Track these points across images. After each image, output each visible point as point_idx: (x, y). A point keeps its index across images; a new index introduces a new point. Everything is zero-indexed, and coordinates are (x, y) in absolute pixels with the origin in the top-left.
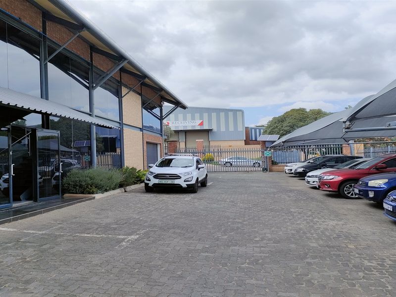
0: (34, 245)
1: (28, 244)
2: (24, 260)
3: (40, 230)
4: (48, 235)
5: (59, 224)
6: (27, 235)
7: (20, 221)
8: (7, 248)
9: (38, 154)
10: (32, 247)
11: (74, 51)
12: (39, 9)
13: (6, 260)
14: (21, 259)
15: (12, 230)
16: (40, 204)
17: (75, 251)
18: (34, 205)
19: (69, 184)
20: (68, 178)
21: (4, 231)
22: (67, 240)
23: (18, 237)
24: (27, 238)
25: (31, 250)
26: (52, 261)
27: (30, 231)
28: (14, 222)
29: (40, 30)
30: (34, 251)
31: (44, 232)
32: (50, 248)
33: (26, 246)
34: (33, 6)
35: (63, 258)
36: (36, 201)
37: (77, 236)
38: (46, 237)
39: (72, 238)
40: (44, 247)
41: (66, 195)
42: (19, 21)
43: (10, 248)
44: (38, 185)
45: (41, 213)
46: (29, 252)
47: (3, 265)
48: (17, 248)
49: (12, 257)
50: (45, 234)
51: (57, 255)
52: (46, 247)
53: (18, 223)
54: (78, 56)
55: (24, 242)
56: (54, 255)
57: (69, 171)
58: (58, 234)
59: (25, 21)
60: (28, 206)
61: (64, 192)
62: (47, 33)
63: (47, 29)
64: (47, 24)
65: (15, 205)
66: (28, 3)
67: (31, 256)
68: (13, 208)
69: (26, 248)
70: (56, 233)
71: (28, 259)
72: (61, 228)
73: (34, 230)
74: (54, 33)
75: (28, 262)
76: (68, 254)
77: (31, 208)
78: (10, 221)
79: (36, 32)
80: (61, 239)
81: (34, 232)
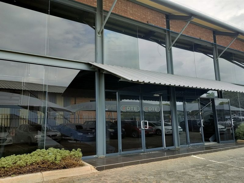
0: (214, 169)
1: (210, 168)
2: (206, 178)
3: (219, 161)
4: (224, 165)
5: (231, 159)
6: (211, 163)
7: (208, 154)
8: (198, 169)
9: (216, 113)
10: (212, 170)
11: (236, 49)
12: (211, 30)
13: (197, 175)
14: (205, 177)
15: (202, 159)
16: (221, 144)
17: (239, 178)
18: (217, 145)
19: (240, 133)
20: (239, 129)
21: (198, 159)
22: (235, 170)
23: (205, 163)
24: (211, 165)
25: (211, 172)
26: (223, 181)
27: (213, 161)
28: (204, 154)
29: (212, 42)
30: (213, 173)
31: (221, 163)
32: (223, 173)
33: (209, 169)
34: (207, 29)
35: (231, 181)
36: (219, 142)
37: (242, 168)
38: (222, 166)
39: (238, 169)
40: (219, 172)
41: (239, 141)
42: (200, 40)
43: (200, 169)
44: (219, 133)
45: (220, 150)
46: (210, 173)
47: (195, 178)
48: (204, 170)
49: (200, 175)
50: (221, 164)
51: (226, 178)
52: (221, 172)
53: (207, 155)
54: (238, 51)
55: (208, 167)
56: (225, 178)
57: (239, 125)
58: (229, 165)
59: (203, 39)
60: (214, 145)
61: (236, 138)
62: (217, 42)
63: (217, 40)
64: (216, 37)
65: (207, 144)
66: (204, 29)
67: (211, 176)
68: (205, 146)
69: (209, 170)
70: (228, 164)
71: (209, 178)
72: (232, 161)
73: (215, 160)
74: (221, 41)
75: (209, 179)
76: (234, 179)
77: (215, 146)
78: (202, 153)
79: (210, 43)
80: (231, 169)
81: (215, 162)
